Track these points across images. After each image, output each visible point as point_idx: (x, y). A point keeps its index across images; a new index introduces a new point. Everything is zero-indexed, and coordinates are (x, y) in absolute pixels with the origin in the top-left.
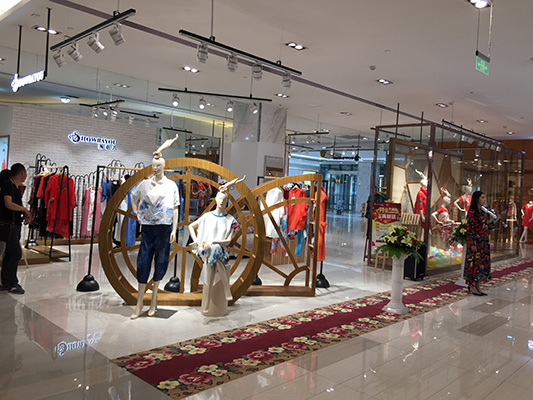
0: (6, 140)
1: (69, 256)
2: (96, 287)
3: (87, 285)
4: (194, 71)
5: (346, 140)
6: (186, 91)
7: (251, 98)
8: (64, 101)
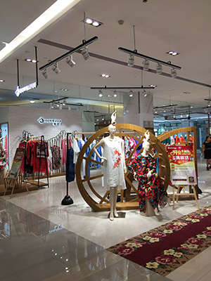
0: (6, 125)
1: (48, 185)
2: (71, 202)
3: (67, 201)
4: (107, 76)
5: (180, 109)
6: (106, 88)
7: (142, 87)
8: (32, 102)
